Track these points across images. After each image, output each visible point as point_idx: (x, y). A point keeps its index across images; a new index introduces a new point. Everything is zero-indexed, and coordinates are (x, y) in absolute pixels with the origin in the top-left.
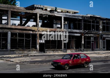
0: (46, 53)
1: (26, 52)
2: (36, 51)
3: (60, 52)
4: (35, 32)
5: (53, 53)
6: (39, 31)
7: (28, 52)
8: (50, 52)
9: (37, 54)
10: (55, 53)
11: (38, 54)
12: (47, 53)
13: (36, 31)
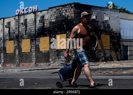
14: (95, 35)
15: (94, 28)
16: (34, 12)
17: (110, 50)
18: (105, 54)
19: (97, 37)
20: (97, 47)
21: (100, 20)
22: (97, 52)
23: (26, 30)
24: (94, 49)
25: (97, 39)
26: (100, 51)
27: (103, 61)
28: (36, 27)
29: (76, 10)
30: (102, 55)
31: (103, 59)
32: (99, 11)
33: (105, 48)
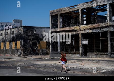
0: (88, 57)
1: (70, 55)
2: (78, 54)
3: (105, 57)
4: (77, 33)
5: (96, 58)
6: (81, 30)
7: (71, 55)
8: (92, 57)
9: (79, 57)
10: (98, 58)
11: (81, 57)
12: (90, 58)
13: (78, 31)
14: (36, 42)
15: (35, 38)
16: (11, 29)
17: (46, 49)
18: (42, 51)
19: (37, 43)
20: (37, 47)
21: (40, 34)
22: (37, 50)
23: (8, 38)
24: (36, 49)
25: (38, 44)
26: (40, 50)
27: (41, 55)
28: (11, 37)
29: (24, 30)
30: (41, 52)
31: (42, 53)
32: (39, 29)
33: (43, 48)
